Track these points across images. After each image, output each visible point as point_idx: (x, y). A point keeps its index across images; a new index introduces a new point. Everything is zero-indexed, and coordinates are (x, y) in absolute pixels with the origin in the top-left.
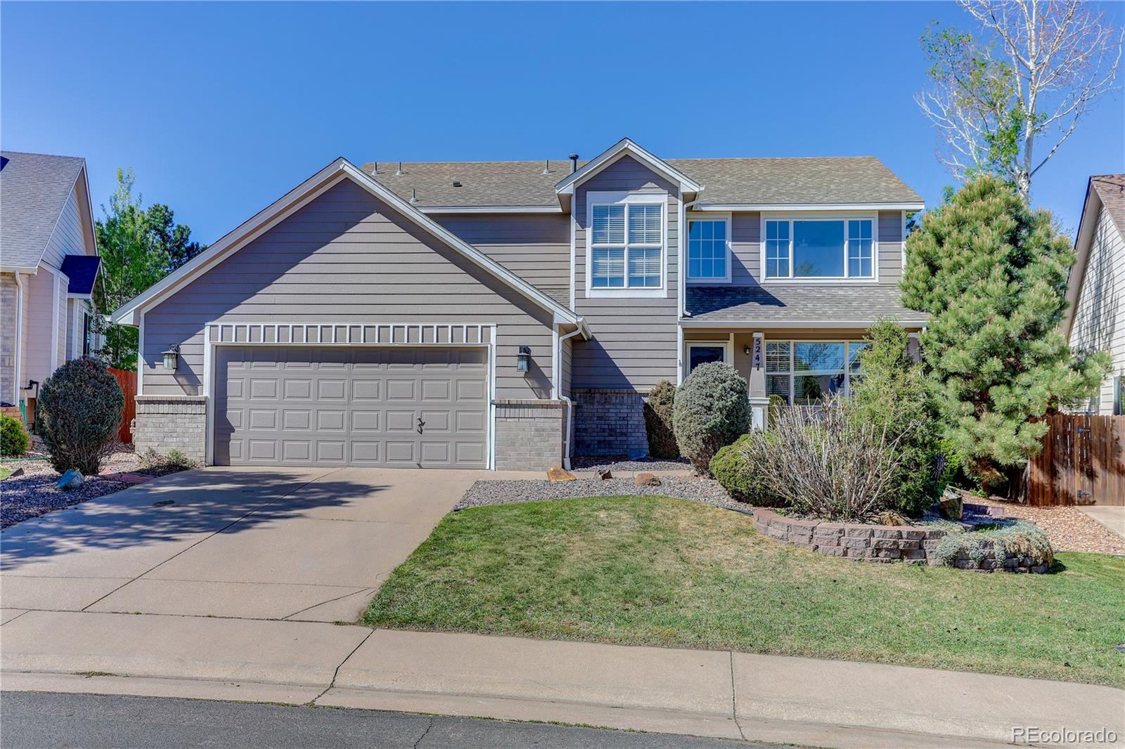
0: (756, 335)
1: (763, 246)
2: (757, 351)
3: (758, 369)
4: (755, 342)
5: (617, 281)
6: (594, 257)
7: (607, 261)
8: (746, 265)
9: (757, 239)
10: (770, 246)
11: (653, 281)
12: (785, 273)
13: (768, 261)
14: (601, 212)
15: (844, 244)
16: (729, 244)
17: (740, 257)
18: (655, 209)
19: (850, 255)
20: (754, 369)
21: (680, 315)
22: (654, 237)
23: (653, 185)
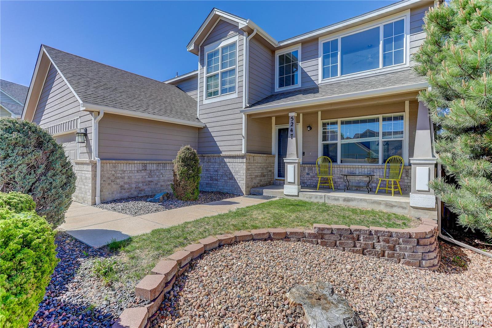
0: (291, 114)
1: (320, 60)
2: (291, 126)
3: (292, 139)
4: (290, 120)
5: (216, 93)
6: (207, 81)
7: (212, 83)
8: (309, 74)
9: (316, 56)
10: (325, 58)
11: (232, 89)
12: (334, 74)
13: (324, 69)
14: (211, 56)
15: (379, 44)
16: (300, 64)
17: (306, 70)
18: (233, 45)
19: (384, 50)
20: (289, 139)
21: (244, 107)
22: (233, 63)
23: (233, 32)
